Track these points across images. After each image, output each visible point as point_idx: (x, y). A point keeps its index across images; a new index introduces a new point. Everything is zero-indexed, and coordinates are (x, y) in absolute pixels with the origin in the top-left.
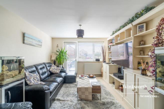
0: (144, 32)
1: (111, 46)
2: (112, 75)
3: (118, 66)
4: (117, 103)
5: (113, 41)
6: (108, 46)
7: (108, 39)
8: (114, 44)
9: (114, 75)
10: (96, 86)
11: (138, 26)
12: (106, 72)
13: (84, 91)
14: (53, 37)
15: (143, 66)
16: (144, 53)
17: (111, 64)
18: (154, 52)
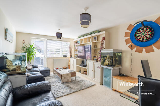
0: (96, 41)
1: (76, 45)
2: (79, 66)
3: (83, 59)
4: (85, 80)
5: (78, 42)
6: (74, 46)
7: (74, 40)
8: (80, 44)
9: (80, 65)
10: (73, 72)
11: (94, 37)
12: (73, 65)
13: (66, 76)
14: (17, 31)
15: (97, 58)
16: (96, 51)
17: (77, 58)
18: (100, 51)
